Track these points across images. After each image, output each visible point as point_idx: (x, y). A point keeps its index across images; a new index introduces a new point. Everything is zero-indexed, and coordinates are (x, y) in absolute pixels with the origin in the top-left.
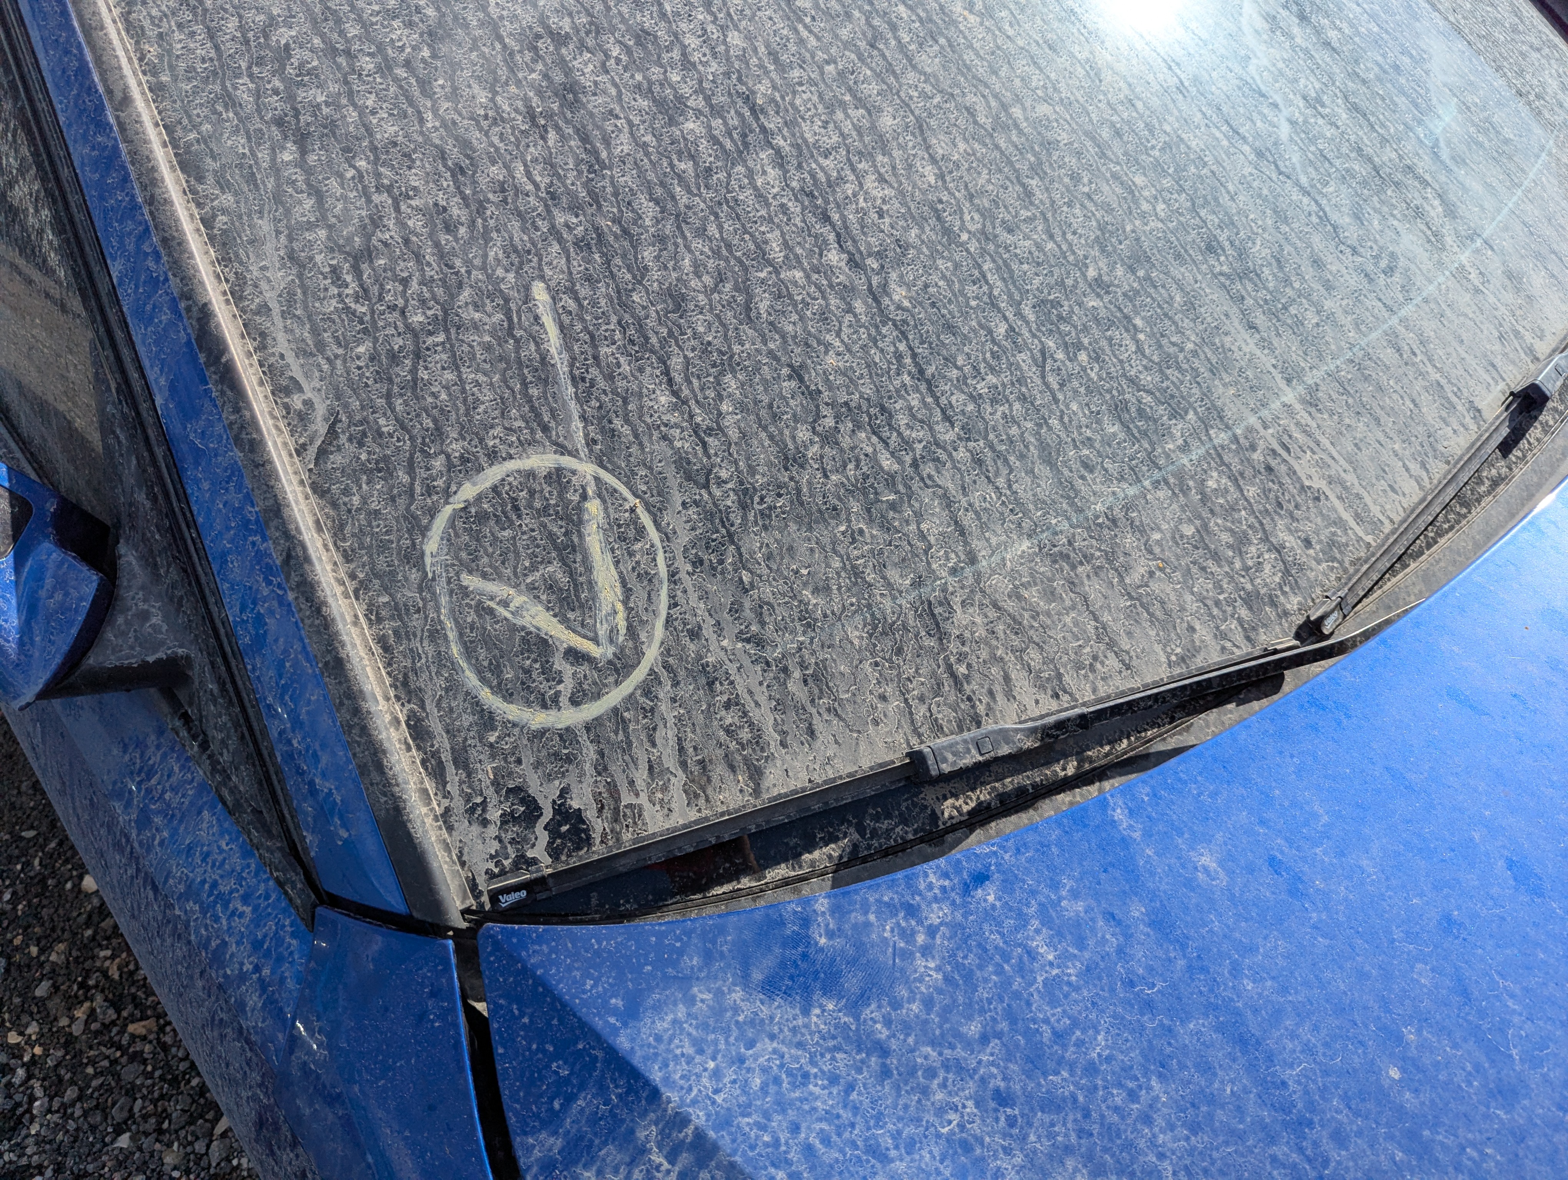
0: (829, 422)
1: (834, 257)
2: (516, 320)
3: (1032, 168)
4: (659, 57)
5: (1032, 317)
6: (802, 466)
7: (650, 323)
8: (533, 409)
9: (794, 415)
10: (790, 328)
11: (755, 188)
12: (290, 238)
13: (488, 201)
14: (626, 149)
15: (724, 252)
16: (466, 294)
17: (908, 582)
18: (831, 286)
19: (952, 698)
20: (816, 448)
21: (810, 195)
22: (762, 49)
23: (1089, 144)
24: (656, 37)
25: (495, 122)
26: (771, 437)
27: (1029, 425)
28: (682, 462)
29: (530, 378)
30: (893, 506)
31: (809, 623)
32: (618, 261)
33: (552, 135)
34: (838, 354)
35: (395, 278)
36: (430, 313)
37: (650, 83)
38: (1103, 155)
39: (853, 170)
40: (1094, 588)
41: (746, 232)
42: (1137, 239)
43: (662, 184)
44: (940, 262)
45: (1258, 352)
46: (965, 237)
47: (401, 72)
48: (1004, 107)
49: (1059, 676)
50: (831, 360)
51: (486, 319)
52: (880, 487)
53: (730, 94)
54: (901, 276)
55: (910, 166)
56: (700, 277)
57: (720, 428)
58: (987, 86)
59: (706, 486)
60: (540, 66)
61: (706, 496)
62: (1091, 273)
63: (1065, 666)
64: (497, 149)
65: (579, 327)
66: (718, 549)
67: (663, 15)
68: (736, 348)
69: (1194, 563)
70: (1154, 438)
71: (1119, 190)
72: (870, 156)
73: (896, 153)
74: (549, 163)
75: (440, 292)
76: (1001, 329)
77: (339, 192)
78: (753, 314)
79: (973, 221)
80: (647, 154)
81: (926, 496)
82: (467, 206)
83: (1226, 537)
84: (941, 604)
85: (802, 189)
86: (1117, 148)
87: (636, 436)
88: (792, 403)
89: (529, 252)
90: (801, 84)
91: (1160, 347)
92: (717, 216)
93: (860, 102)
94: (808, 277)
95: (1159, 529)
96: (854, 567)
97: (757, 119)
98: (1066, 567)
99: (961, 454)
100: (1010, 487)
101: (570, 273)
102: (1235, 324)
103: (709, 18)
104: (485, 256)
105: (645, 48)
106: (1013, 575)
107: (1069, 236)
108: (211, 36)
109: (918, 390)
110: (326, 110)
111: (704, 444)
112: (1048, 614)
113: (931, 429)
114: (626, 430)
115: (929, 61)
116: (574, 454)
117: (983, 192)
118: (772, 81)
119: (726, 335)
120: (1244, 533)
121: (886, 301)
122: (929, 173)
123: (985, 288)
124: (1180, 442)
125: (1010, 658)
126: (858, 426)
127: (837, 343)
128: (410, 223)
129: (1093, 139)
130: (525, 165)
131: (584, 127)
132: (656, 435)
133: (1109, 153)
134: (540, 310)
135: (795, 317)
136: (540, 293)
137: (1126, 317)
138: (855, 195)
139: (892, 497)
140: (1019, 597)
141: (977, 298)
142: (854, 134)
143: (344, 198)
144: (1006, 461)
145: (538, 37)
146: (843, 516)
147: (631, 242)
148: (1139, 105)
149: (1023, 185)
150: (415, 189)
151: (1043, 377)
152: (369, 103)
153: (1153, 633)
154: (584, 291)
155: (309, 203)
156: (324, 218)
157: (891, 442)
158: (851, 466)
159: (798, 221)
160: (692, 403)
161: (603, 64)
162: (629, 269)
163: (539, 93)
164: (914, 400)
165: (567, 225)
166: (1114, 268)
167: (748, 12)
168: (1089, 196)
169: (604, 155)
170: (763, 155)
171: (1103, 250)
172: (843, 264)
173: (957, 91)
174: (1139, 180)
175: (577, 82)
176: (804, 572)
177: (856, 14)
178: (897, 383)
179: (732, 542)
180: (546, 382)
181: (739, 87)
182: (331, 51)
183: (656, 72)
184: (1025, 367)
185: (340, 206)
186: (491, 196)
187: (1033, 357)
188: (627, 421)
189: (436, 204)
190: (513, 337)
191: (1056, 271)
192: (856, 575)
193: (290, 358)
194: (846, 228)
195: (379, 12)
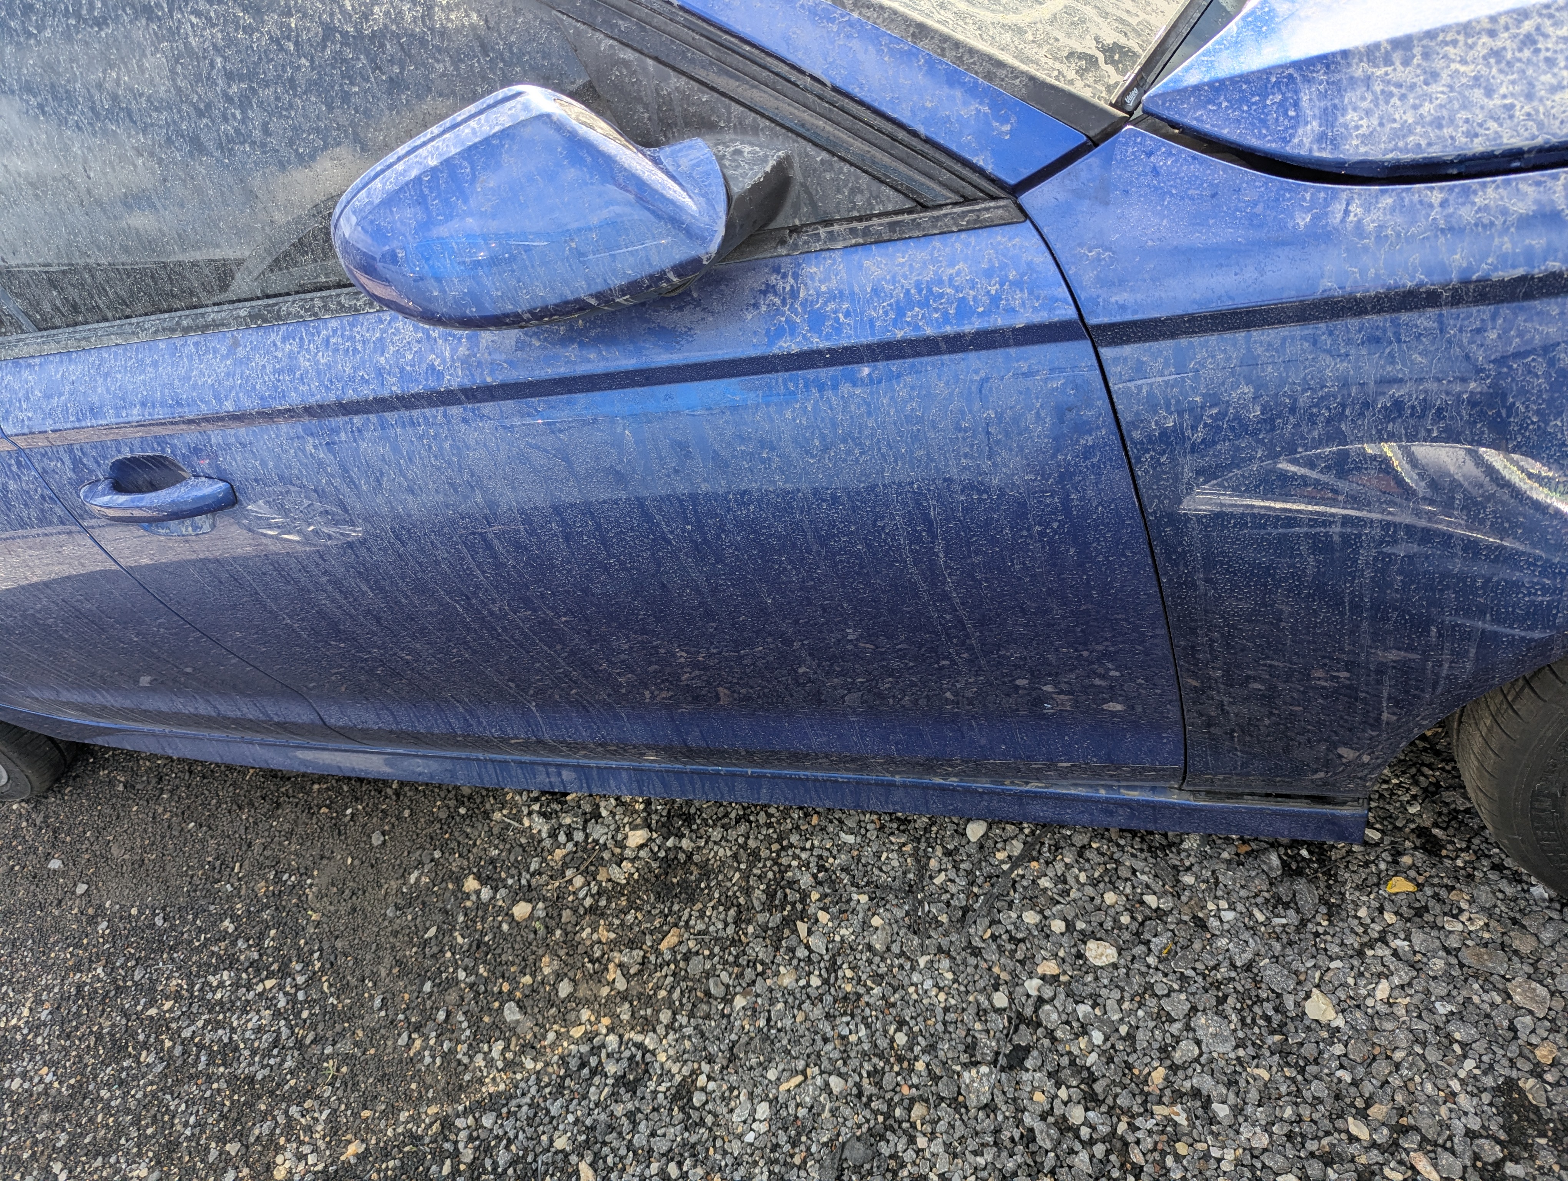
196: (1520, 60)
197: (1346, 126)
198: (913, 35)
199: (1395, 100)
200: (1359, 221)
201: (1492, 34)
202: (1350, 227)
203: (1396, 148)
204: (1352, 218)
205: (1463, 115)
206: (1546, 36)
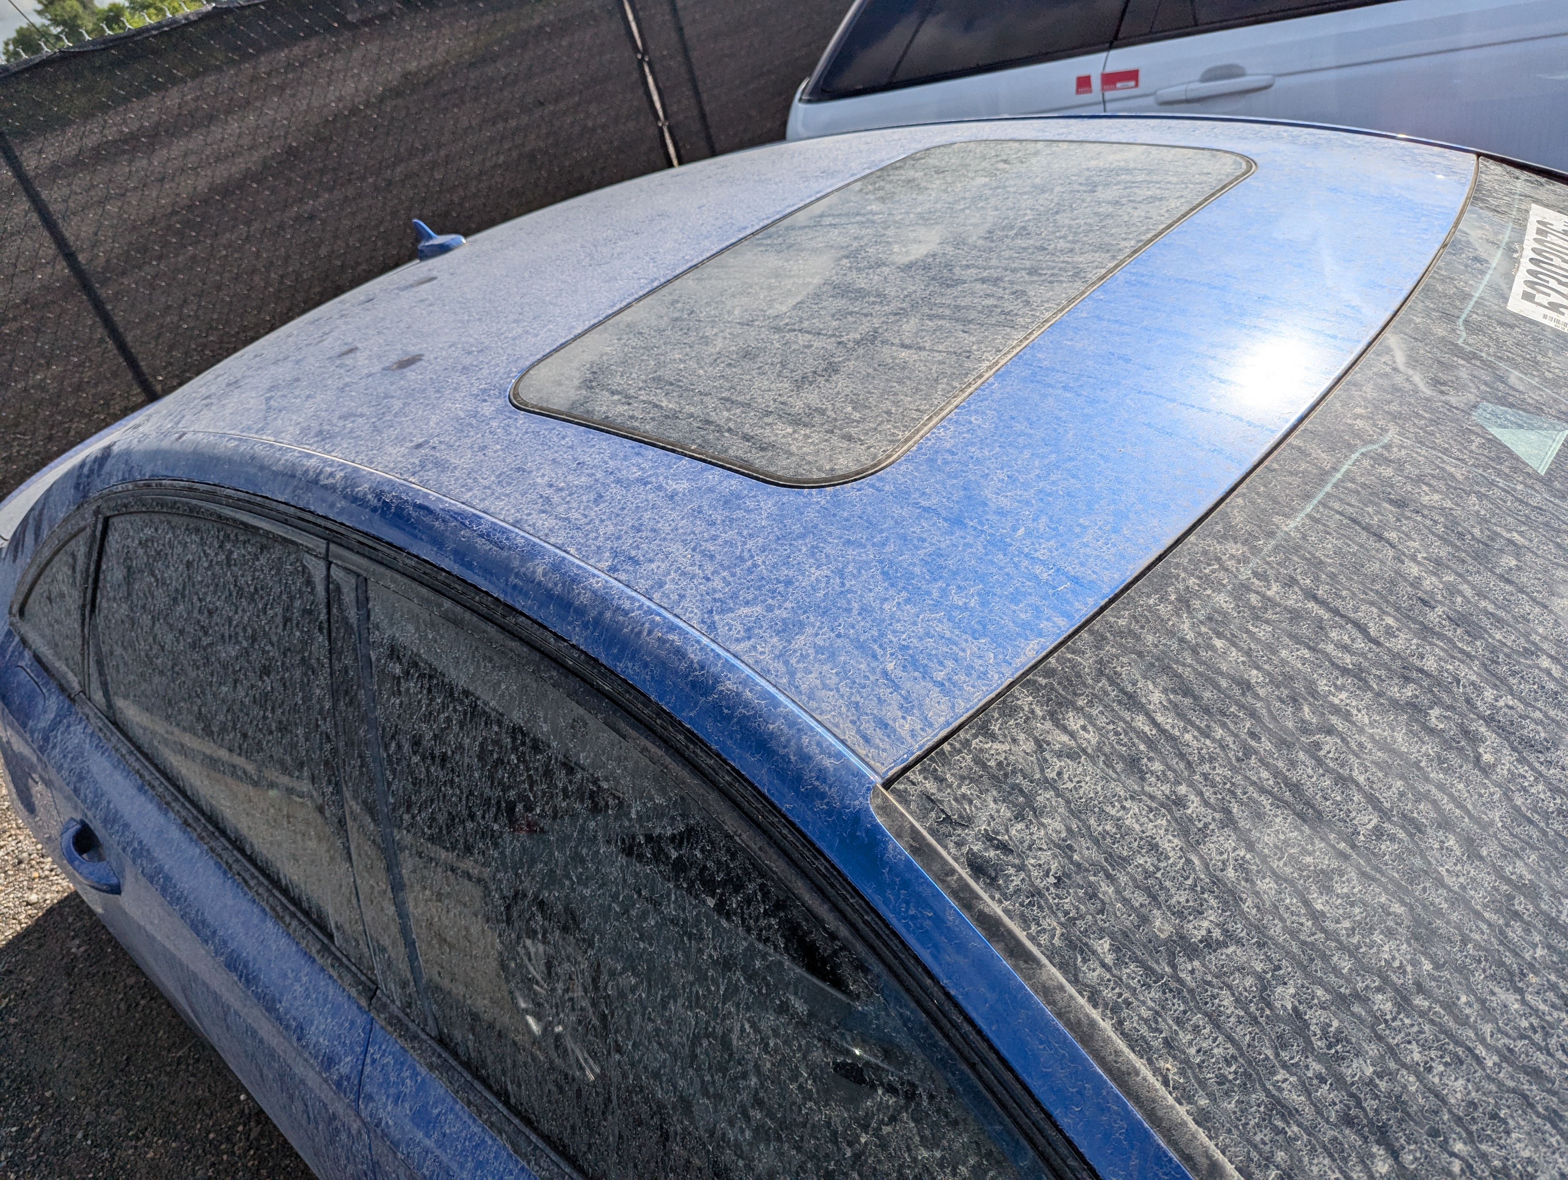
47: (1419, 1001)
108: (1217, 1026)
110: (1382, 1086)
145: (1510, 898)
152: (1417, 1057)
182: (1342, 1002)
195: (1353, 929)
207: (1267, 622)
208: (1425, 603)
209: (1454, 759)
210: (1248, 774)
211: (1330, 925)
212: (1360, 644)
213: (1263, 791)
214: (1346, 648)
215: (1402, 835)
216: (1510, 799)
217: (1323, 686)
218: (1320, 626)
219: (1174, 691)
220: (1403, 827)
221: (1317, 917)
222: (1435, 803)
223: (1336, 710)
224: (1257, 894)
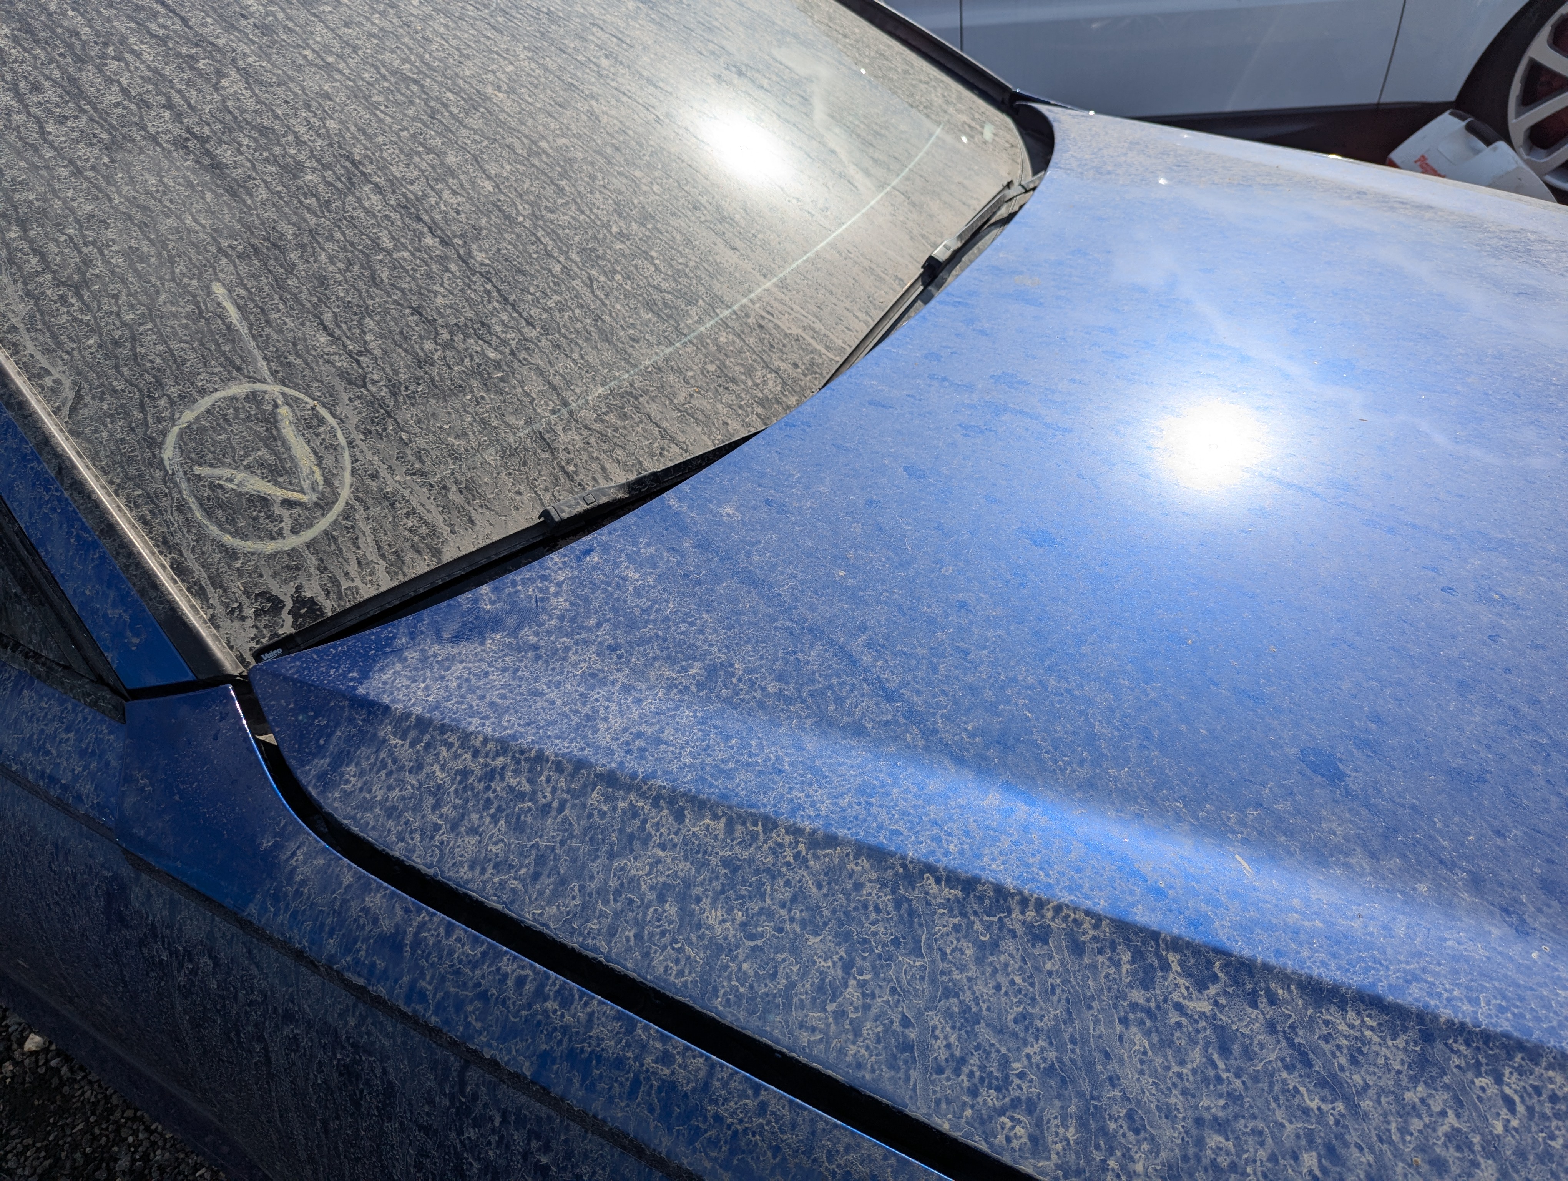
0: (447, 336)
1: (429, 241)
2: (203, 307)
3: (560, 174)
4: (278, 141)
5: (578, 259)
6: (432, 365)
7: (304, 296)
8: (227, 359)
9: (420, 336)
10: (406, 286)
11: (364, 208)
12: (25, 283)
13: (169, 240)
14: (265, 197)
15: (349, 248)
16: (163, 297)
17: (522, 422)
18: (431, 258)
19: (568, 486)
20: (439, 353)
21: (405, 207)
22: (353, 128)
23: (598, 157)
24: (274, 130)
25: (164, 193)
26: (406, 351)
27: (588, 321)
28: (344, 375)
29: (221, 341)
30: (502, 379)
31: (457, 457)
32: (272, 262)
33: (209, 196)
34: (444, 296)
35: (108, 295)
36: (138, 312)
37: (275, 156)
38: (609, 162)
39: (433, 189)
40: (653, 409)
41: (363, 234)
42: (643, 207)
43: (295, 214)
44: (506, 235)
45: (741, 263)
46: (521, 219)
47: (90, 174)
48: (534, 142)
49: (640, 463)
50: (439, 300)
51: (181, 310)
52: (491, 370)
53: (334, 156)
54: (480, 246)
55: (474, 183)
56: (334, 265)
57: (367, 350)
58: (519, 132)
59: (364, 386)
60: (192, 157)
61: (365, 392)
62: (615, 229)
63: (642, 456)
64: (169, 209)
65: (251, 305)
66: (381, 422)
67: (277, 117)
68: (370, 302)
69: (720, 386)
70: (678, 318)
71: (624, 181)
72: (444, 180)
73: (461, 177)
74: (210, 211)
75: (143, 298)
76: (558, 268)
77: (57, 250)
78: (378, 281)
79: (524, 209)
80: (281, 198)
81: (525, 371)
82: (154, 245)
83: (738, 369)
84: (548, 432)
85: (399, 205)
86: (619, 158)
87: (307, 364)
88: (416, 328)
89: (205, 266)
90: (385, 145)
91: (672, 266)
92: (339, 227)
93: (429, 150)
94: (413, 255)
95: (691, 369)
96: (481, 419)
97: (357, 168)
98: (632, 399)
99: (544, 343)
100: (582, 358)
101: (238, 274)
102: (721, 246)
103: (310, 114)
104: (173, 272)
105: (267, 137)
106: (595, 409)
107: (595, 210)
109: (506, 310)
110: (37, 204)
111: (358, 362)
112: (625, 428)
113: (520, 331)
114: (299, 361)
115: (474, 121)
116: (263, 381)
117: (528, 192)
118: (364, 145)
119: (360, 296)
120: (752, 366)
121: (472, 262)
122: (489, 186)
123: (541, 246)
124: (696, 318)
125: (603, 456)
126: (467, 336)
127: (442, 290)
128: (113, 261)
129: (601, 154)
130: (192, 215)
131: (231, 187)
132: (321, 361)
133: (614, 161)
134: (221, 299)
135: (408, 279)
136: (218, 289)
137: (644, 252)
138: (437, 204)
139: (500, 374)
140: (602, 421)
141: (537, 252)
142: (430, 169)
143: (62, 253)
144: (576, 344)
145: (187, 140)
146: (468, 389)
147: (280, 250)
148: (630, 132)
149: (556, 185)
150: (112, 240)
151: (593, 292)
152: (69, 195)
153: (699, 429)
154: (251, 283)
155: (35, 260)
156: (48, 267)
157: (493, 343)
158: (467, 360)
159: (399, 223)
160: (344, 339)
161: (238, 150)
162: (282, 266)
163: (194, 171)
164: (505, 317)
165: (230, 246)
166: (630, 225)
167: (338, 108)
168: (604, 187)
169: (249, 202)
170: (365, 188)
171: (620, 216)
172: (437, 244)
173: (498, 137)
174: (638, 173)
175: (221, 163)
176: (447, 427)
177: (417, 101)
178: (490, 308)
179: (391, 417)
180: (233, 341)
181: (340, 151)
182: (34, 168)
183: (277, 150)
184: (579, 289)
185: (58, 258)
186: (170, 237)
187: (583, 282)
188: (298, 356)
189: (130, 247)
190: (204, 318)
191: (590, 232)
192: (484, 423)
193: (38, 356)
194: (435, 223)
195: (65, 142)
196: (473, 789)
197: (342, 775)
198: (102, 531)
199: (383, 773)
200: (296, 867)
201: (476, 754)
202: (288, 868)
203: (354, 818)
204: (293, 862)
205: (408, 815)
206: (502, 778)
207: (116, 9)
208: (243, 16)
209: (199, 82)
210: (45, 71)
211: (50, 138)
212: (177, 27)
213: (49, 78)
214: (165, 27)
215: (134, 107)
216: (224, 101)
217: (132, 40)
218: (155, 15)
219: (20, 30)
220: (137, 105)
221: (43, 132)
222: (169, 98)
223: (133, 52)
224: (10, 121)
